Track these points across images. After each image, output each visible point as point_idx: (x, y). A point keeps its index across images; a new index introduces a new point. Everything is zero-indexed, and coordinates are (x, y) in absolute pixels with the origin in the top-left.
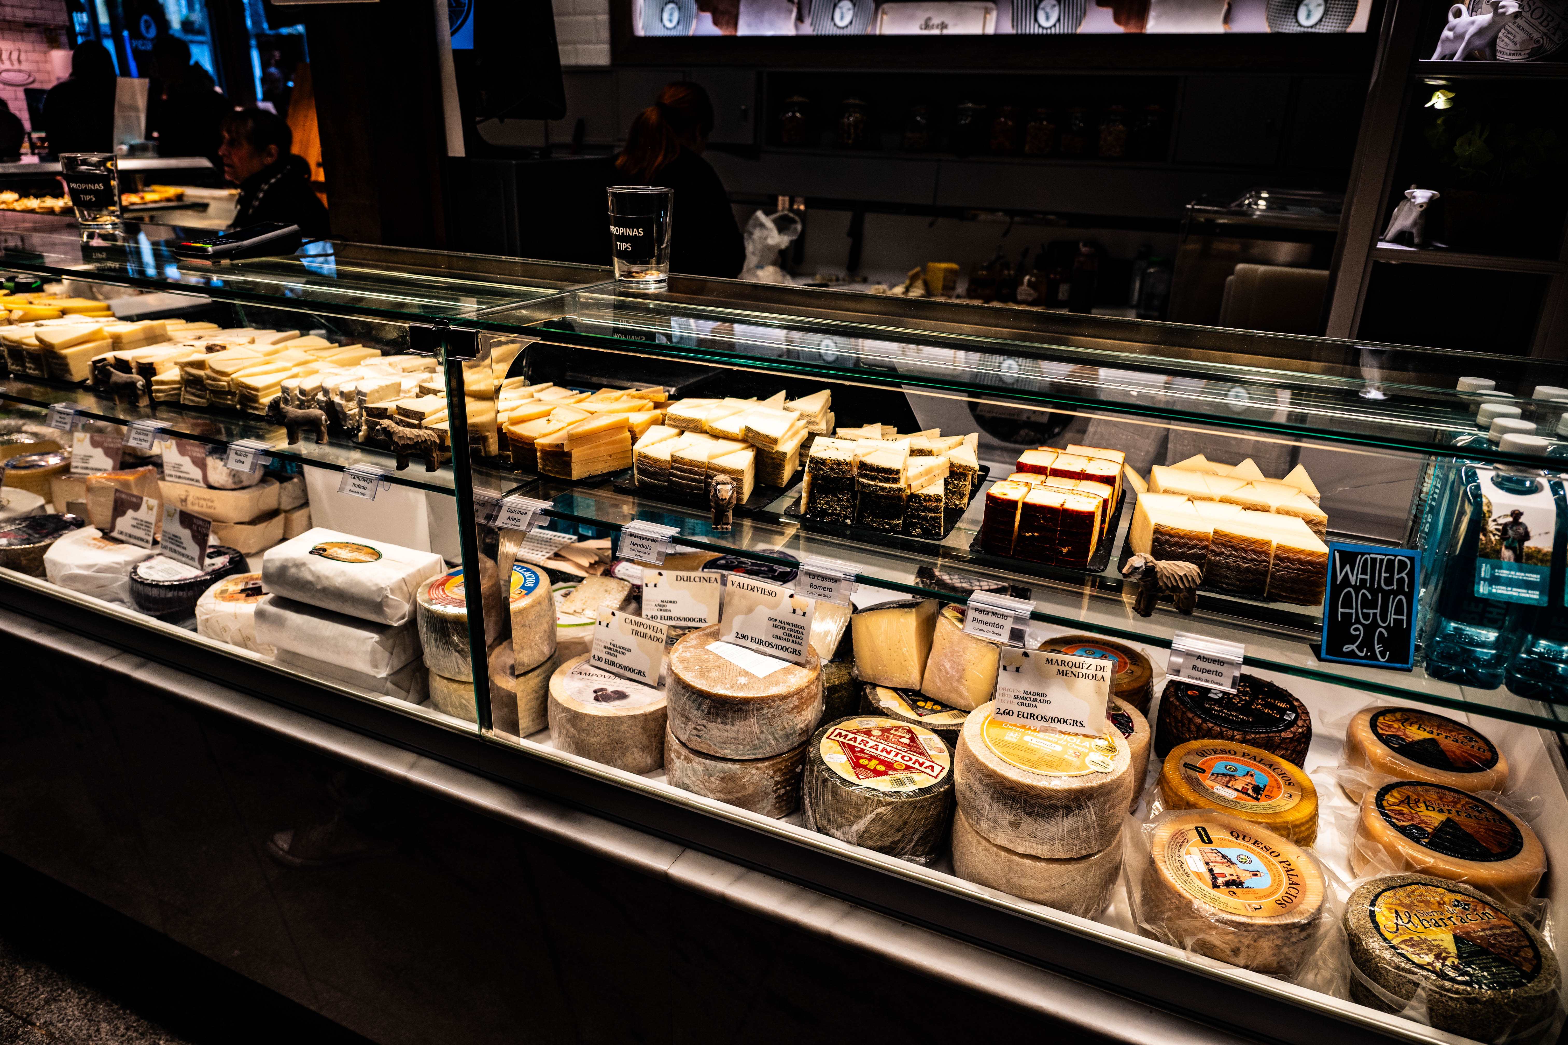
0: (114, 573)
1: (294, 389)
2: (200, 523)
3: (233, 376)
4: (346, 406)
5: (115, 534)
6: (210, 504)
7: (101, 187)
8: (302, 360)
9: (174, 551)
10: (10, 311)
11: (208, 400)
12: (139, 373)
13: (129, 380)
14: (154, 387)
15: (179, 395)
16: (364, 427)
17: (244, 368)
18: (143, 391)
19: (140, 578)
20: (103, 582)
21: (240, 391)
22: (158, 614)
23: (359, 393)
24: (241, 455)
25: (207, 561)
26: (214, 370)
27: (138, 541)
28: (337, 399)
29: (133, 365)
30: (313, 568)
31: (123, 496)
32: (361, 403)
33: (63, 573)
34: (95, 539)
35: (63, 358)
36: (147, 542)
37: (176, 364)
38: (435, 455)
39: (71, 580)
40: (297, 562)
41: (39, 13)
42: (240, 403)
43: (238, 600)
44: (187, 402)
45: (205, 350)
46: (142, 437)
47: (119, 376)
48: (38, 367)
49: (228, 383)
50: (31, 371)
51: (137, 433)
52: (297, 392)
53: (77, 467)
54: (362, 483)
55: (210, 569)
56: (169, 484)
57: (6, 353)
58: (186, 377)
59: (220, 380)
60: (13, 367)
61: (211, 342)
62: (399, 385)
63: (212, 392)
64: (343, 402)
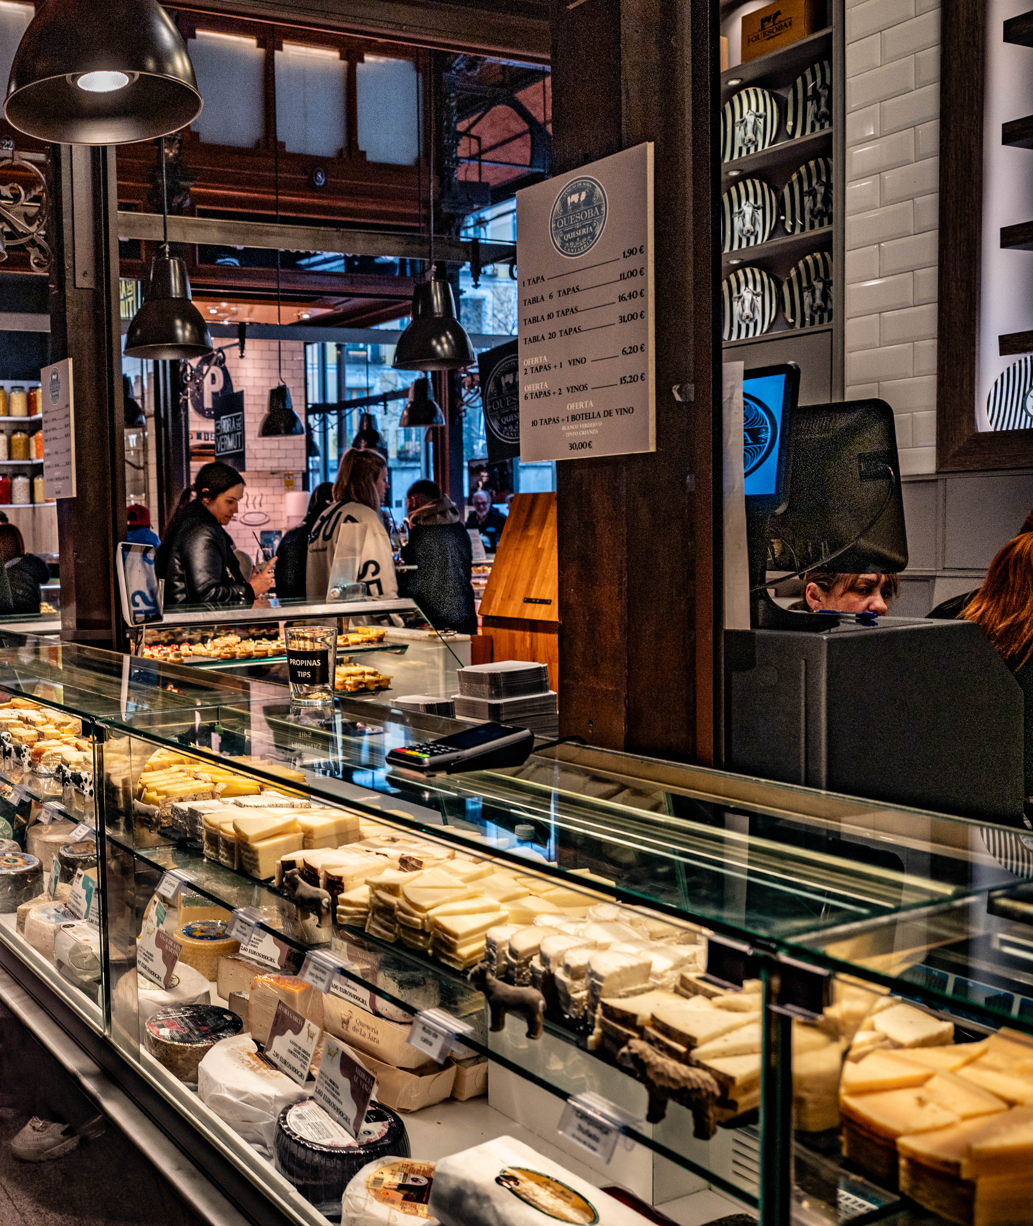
0: (262, 1107)
1: (503, 944)
2: (363, 1076)
3: (431, 913)
4: (572, 987)
5: (270, 1054)
6: (373, 1035)
7: (317, 663)
8: (512, 893)
9: (329, 1102)
10: (215, 783)
11: (396, 935)
12: (326, 888)
13: (315, 895)
14: (339, 907)
15: (365, 921)
16: (597, 1030)
17: (444, 902)
18: (328, 909)
19: (289, 1129)
20: (250, 1117)
21: (435, 933)
22: (300, 1182)
23: (593, 974)
24: (429, 1032)
25: (365, 1126)
26: (408, 901)
27: (292, 1073)
28: (559, 973)
29: (322, 874)
30: (499, 1209)
31: (286, 1011)
32: (594, 991)
33: (213, 1093)
34: (249, 1054)
35: (254, 852)
36: (301, 1076)
37: (367, 883)
38: (711, 1114)
39: (219, 1103)
40: (479, 1190)
41: (283, 463)
42: (434, 948)
43: (393, 1202)
44: (372, 933)
45: (398, 864)
46: (319, 974)
47: (306, 889)
48: (231, 857)
49: (423, 920)
50: (223, 860)
51: (315, 968)
52: (506, 948)
53: (245, 949)
54: (594, 1131)
55: (364, 1139)
56: (334, 997)
57: (204, 834)
58: (376, 901)
59: (413, 915)
60: (208, 851)
61: (407, 854)
62: (649, 966)
63: (402, 926)
64: (567, 980)
